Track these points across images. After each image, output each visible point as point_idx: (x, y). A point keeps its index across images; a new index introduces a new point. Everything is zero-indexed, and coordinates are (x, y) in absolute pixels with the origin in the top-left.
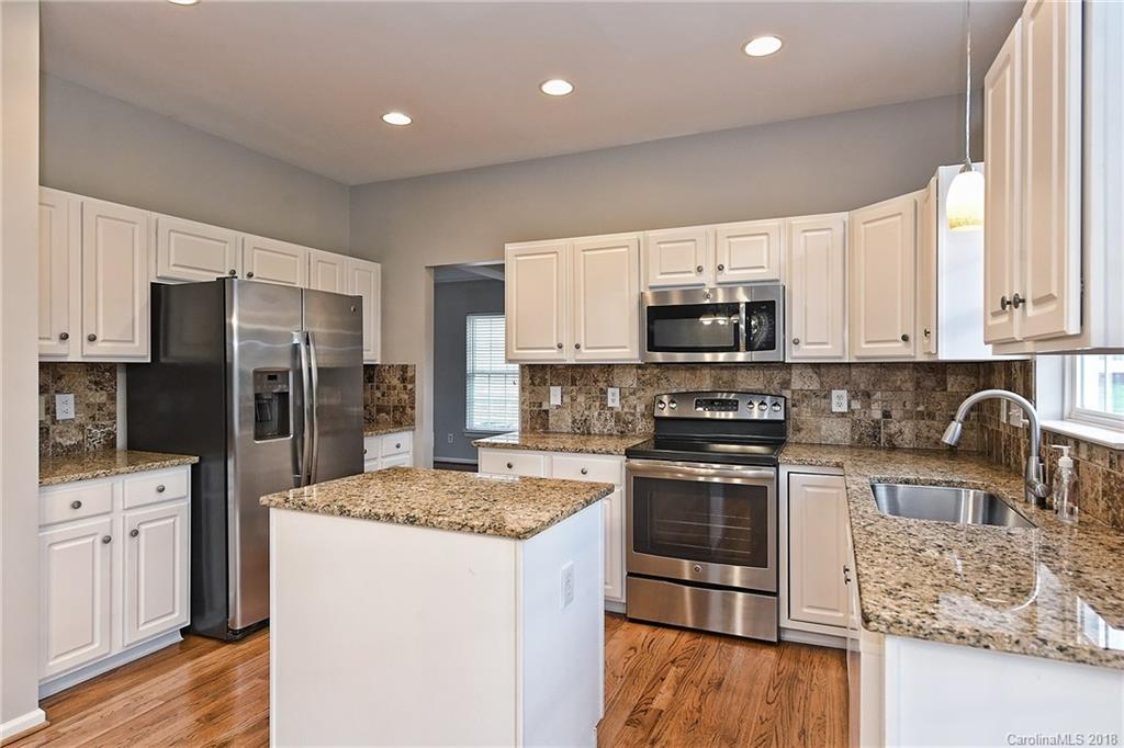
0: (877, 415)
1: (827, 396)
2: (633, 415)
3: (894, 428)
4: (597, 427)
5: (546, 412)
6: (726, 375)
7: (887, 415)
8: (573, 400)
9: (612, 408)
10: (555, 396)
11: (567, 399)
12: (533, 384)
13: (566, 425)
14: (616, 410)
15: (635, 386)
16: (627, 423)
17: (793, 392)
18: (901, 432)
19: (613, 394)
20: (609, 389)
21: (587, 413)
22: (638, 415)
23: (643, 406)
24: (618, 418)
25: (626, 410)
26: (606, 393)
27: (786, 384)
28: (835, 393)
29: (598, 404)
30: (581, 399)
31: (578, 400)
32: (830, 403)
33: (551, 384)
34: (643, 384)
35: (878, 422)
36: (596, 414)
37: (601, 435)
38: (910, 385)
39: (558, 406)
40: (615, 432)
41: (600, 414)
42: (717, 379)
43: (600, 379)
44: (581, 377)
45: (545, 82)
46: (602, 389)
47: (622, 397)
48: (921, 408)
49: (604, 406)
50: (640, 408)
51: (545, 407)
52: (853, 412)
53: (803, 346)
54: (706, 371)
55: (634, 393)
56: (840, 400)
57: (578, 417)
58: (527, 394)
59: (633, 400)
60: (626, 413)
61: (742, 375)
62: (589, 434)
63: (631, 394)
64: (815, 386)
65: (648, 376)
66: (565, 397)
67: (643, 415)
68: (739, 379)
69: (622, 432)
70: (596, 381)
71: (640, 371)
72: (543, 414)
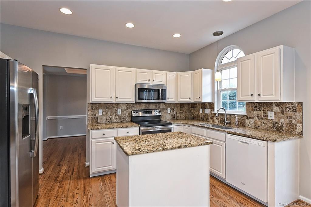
0: (175, 113)
1: (167, 110)
2: (125, 116)
3: (177, 115)
4: (114, 121)
5: (97, 117)
6: (147, 105)
7: (176, 113)
8: (106, 113)
9: (119, 115)
10: (100, 112)
11: (104, 113)
12: (92, 109)
13: (104, 120)
14: (120, 115)
15: (125, 109)
16: (123, 119)
17: (161, 109)
18: (178, 116)
19: (119, 111)
20: (118, 110)
21: (111, 117)
22: (126, 116)
23: (128, 114)
24: (120, 118)
25: (123, 115)
26: (117, 111)
27: (159, 107)
28: (168, 109)
29: (114, 114)
30: (109, 113)
31: (108, 113)
32: (167, 111)
33: (99, 109)
34: (128, 108)
35: (175, 114)
36: (114, 117)
37: (116, 123)
38: (179, 107)
39: (101, 116)
40: (120, 122)
41: (115, 117)
42: (145, 107)
43: (115, 107)
44: (109, 107)
45: (126, 23)
46: (116, 110)
47: (122, 112)
48: (181, 111)
49: (116, 114)
50: (127, 114)
51: (97, 116)
52: (171, 113)
53: (169, 99)
54: (143, 104)
55: (125, 111)
56: (169, 110)
57: (108, 118)
58: (90, 112)
59: (125, 112)
60: (123, 116)
61: (151, 105)
62: (112, 123)
63: (124, 111)
64: (165, 108)
65: (129, 106)
66: (104, 112)
67: (127, 116)
68: (150, 106)
69: (122, 121)
70: (114, 108)
71: (127, 105)
72: (96, 118)
